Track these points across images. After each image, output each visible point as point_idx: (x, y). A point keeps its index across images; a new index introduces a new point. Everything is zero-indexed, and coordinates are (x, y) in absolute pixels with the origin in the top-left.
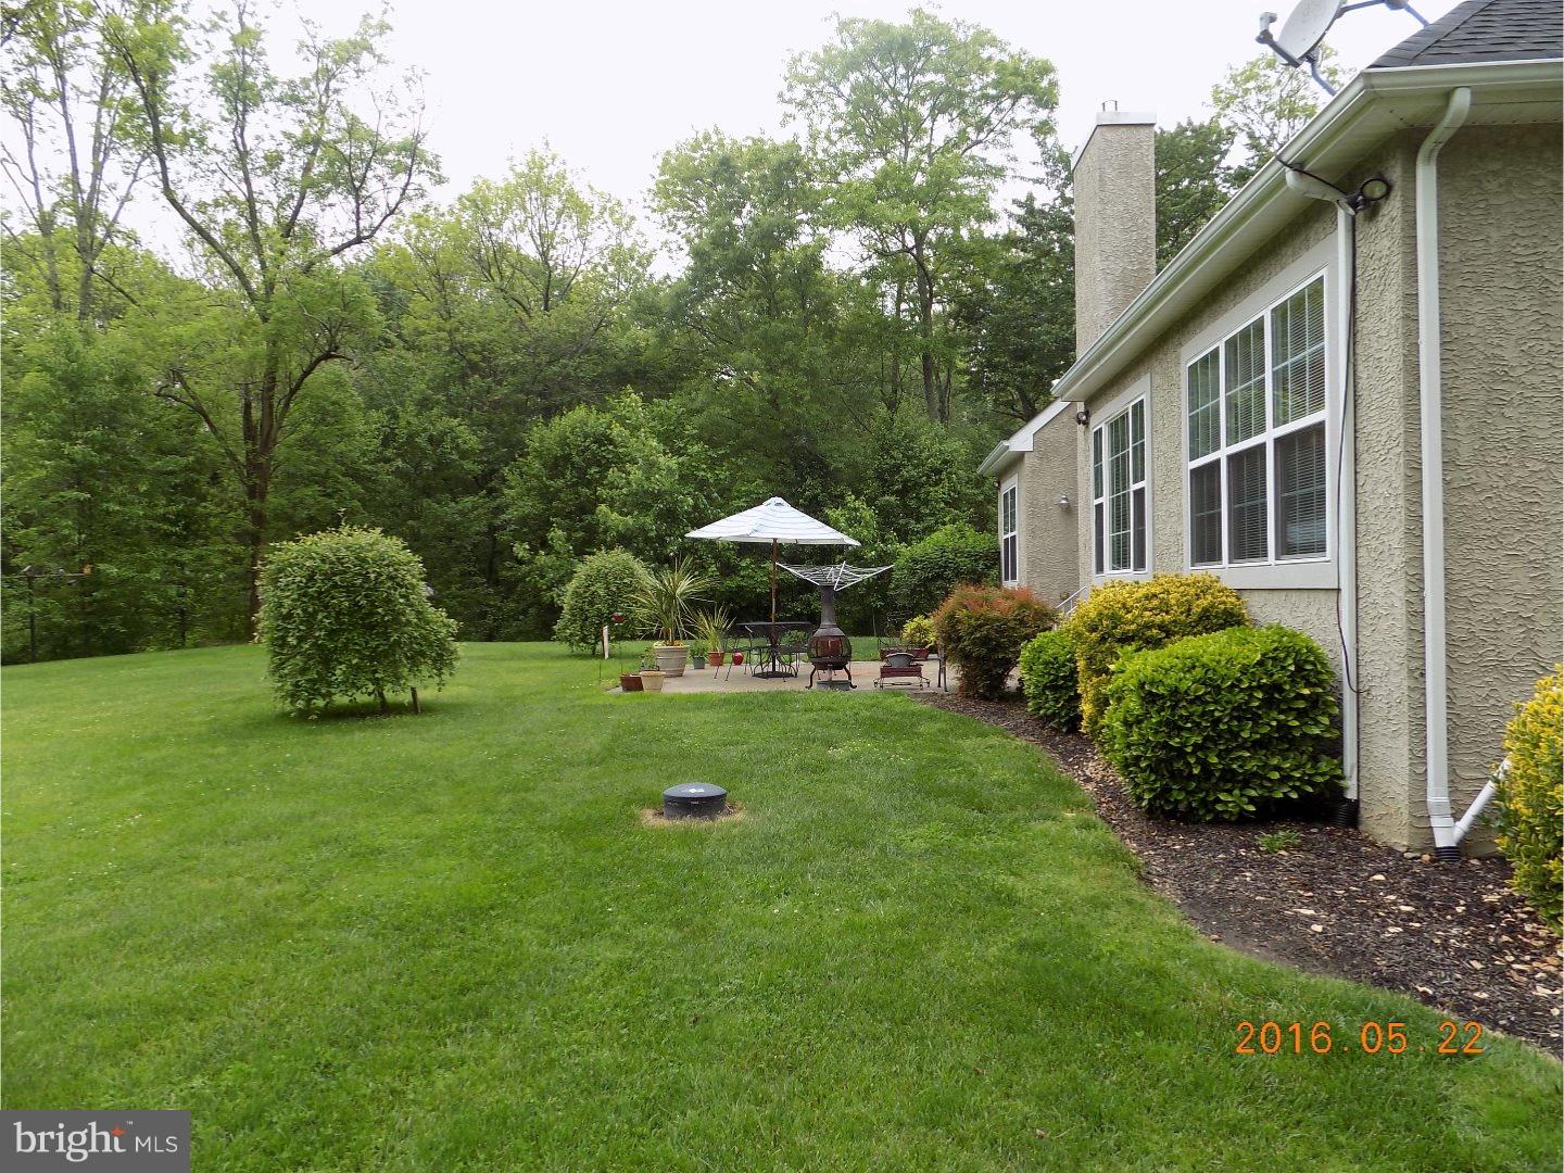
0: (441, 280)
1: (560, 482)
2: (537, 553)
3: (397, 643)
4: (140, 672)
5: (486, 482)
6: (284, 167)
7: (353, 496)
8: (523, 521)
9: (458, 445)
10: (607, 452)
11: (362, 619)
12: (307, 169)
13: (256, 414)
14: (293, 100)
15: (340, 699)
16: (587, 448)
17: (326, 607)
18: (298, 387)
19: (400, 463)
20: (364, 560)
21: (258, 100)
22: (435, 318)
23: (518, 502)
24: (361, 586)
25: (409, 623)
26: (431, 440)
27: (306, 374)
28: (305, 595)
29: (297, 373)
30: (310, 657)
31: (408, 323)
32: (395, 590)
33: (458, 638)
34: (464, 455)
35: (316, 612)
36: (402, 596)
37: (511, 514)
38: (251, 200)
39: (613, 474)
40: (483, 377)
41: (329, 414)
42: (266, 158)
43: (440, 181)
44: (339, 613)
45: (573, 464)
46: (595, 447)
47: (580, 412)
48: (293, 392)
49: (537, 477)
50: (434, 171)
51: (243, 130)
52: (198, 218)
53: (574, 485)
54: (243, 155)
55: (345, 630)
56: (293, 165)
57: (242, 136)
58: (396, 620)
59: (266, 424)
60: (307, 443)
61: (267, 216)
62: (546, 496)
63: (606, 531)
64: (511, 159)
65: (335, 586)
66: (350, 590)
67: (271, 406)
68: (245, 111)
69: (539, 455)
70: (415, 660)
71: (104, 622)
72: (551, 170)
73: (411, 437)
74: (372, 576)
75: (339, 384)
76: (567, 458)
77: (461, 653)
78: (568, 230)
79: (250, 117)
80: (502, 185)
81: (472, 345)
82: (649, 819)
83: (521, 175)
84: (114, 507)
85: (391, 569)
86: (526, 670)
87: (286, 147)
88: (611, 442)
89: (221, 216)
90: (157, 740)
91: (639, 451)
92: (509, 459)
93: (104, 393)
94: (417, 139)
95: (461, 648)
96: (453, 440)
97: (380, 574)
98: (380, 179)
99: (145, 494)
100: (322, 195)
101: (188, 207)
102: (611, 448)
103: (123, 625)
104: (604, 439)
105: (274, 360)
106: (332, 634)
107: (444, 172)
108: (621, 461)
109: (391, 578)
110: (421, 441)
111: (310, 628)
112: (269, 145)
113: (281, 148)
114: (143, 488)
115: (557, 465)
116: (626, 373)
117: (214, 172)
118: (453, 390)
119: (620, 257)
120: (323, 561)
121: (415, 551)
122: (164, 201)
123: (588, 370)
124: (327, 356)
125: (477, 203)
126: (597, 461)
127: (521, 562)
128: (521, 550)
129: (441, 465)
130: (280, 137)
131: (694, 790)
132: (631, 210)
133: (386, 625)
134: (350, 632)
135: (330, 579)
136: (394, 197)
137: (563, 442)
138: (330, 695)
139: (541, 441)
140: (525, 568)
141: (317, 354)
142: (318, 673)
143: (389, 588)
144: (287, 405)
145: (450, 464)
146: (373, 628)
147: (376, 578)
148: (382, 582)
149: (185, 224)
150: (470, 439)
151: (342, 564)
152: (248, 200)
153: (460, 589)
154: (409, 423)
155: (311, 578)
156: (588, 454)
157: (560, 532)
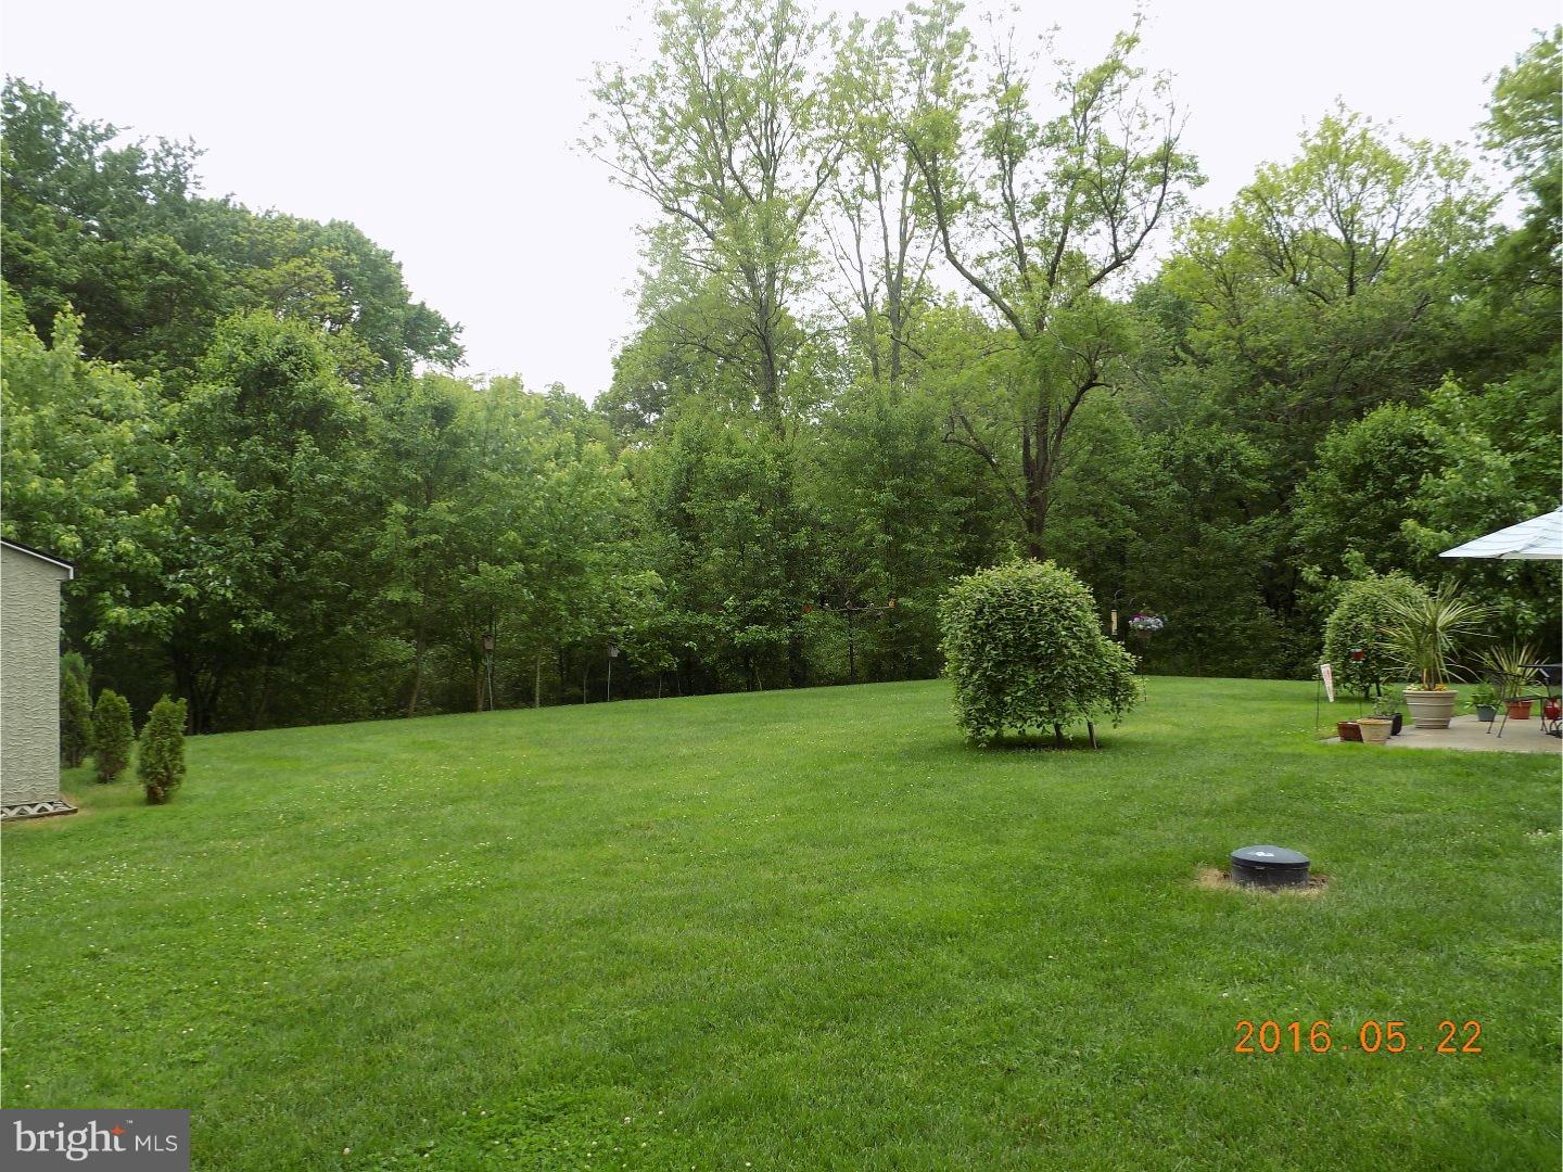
0: (1228, 283)
1: (1359, 495)
2: (1328, 579)
3: (1061, 676)
4: (907, 696)
5: (1280, 499)
6: (1050, 207)
7: (1128, 523)
8: (1316, 541)
9: (1240, 463)
10: (1419, 455)
11: (1027, 651)
12: (1069, 204)
13: (1033, 452)
14: (1053, 140)
15: (1010, 732)
16: (1392, 453)
17: (994, 639)
18: (1068, 417)
19: (1175, 486)
20: (1029, 593)
21: (1023, 149)
22: (1221, 326)
23: (1309, 518)
24: (1026, 619)
25: (1073, 656)
26: (1209, 459)
27: (1074, 405)
28: (975, 627)
29: (1066, 405)
30: (979, 687)
31: (1193, 336)
32: (1059, 622)
33: (1137, 672)
34: (1245, 472)
35: (984, 644)
36: (1066, 629)
37: (1304, 534)
38: (1019, 247)
39: (1427, 481)
40: (1275, 384)
41: (1104, 442)
42: (1032, 202)
43: (1200, 182)
44: (1006, 645)
45: (1376, 472)
46: (1402, 450)
47: (1384, 412)
48: (1063, 424)
49: (1333, 492)
50: (1192, 174)
51: (1011, 181)
52: (977, 273)
53: (1378, 498)
54: (1011, 203)
55: (1010, 662)
56: (1057, 204)
57: (1010, 187)
58: (1059, 652)
59: (1041, 457)
60: (1087, 473)
61: (1034, 256)
62: (1342, 510)
63: (1415, 552)
64: (1305, 134)
65: (1002, 619)
66: (1016, 622)
67: (1045, 440)
68: (1013, 164)
69: (1332, 465)
70: (1082, 693)
71: (905, 651)
72: (1353, 132)
73: (1188, 458)
74: (1035, 608)
75: (1110, 410)
76: (1368, 466)
77: (1140, 689)
78: (1375, 197)
79: (1019, 168)
80: (1291, 165)
81: (1265, 350)
82: (1210, 880)
83: (1315, 149)
84: (911, 546)
85: (1055, 601)
86: (1262, 711)
87: (1050, 187)
88: (1426, 443)
89: (995, 265)
90: (855, 756)
91: (1460, 450)
92: (1300, 474)
93: (905, 446)
94: (1169, 145)
95: (1139, 683)
96: (1233, 459)
97: (1044, 607)
98: (1138, 195)
99: (936, 534)
100: (1084, 224)
101: (967, 266)
102: (1425, 450)
103: (919, 654)
104: (1414, 441)
105: (1045, 395)
106: (999, 665)
107: (1202, 171)
108: (1437, 465)
109: (1055, 610)
110: (1199, 461)
111: (979, 660)
112: (1035, 190)
113: (1046, 189)
114: (935, 529)
115: (1355, 476)
116: (1463, 355)
117: (987, 228)
118: (1242, 402)
119: (1444, 217)
120: (992, 595)
121: (1086, 581)
122: (948, 263)
123: (1408, 359)
124: (1090, 385)
125: (1260, 194)
126: (1405, 466)
127: (1313, 589)
128: (1311, 574)
129: (1221, 485)
130: (1043, 179)
131: (1262, 854)
132: (1458, 154)
133: (1050, 658)
134: (1015, 664)
135: (997, 612)
136: (1151, 211)
137: (1363, 449)
138: (999, 725)
139: (1337, 449)
140: (1319, 596)
141: (1082, 384)
142: (987, 703)
143: (1052, 620)
144: (1059, 438)
145: (1232, 484)
146: (1039, 661)
147: (1040, 610)
148: (1046, 614)
149: (967, 282)
150: (1253, 455)
151: (1008, 596)
152: (1017, 247)
153: (1245, 620)
154: (1186, 443)
155: (980, 611)
156: (1395, 460)
157: (1357, 554)
